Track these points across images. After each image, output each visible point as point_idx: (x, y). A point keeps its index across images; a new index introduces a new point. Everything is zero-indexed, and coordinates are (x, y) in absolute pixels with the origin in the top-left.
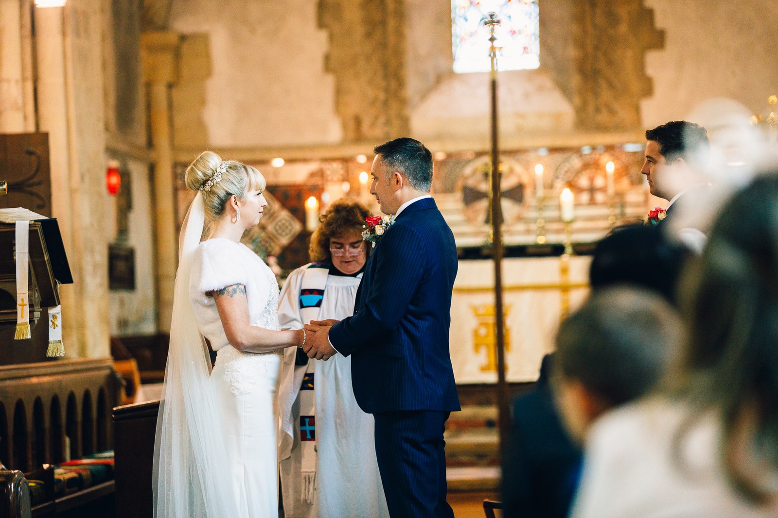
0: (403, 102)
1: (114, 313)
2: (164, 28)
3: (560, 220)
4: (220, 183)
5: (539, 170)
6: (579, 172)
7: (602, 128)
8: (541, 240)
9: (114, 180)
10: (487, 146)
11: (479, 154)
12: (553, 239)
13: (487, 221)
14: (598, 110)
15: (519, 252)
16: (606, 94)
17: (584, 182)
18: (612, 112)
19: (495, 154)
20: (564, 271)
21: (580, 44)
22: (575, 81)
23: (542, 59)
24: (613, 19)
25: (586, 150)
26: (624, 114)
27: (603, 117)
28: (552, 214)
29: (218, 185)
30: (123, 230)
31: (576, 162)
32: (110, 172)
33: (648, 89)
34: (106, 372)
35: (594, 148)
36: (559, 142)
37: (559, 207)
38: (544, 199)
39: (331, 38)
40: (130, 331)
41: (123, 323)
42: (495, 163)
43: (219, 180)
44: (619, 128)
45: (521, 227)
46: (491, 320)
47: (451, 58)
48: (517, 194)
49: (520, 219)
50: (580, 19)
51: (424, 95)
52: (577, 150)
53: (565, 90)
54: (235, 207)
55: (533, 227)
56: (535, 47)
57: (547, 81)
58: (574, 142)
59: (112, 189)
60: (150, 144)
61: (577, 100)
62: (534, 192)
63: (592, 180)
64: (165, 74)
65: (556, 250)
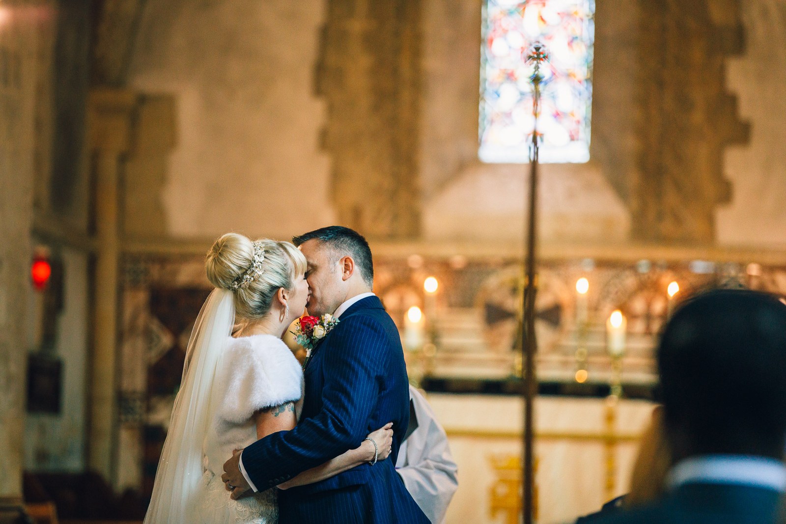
0: (415, 193)
1: (31, 442)
2: (119, 84)
3: (606, 352)
4: (263, 276)
5: (583, 286)
6: (632, 295)
7: (664, 240)
8: (582, 376)
9: (43, 272)
10: (520, 252)
11: (508, 263)
12: (597, 375)
13: (514, 347)
14: (660, 217)
15: (554, 389)
16: (671, 198)
17: (638, 305)
18: (678, 220)
19: (531, 264)
20: (610, 418)
21: (642, 133)
22: (633, 179)
23: (593, 150)
24: (684, 103)
25: (644, 268)
26: (694, 224)
27: (667, 227)
28: (595, 343)
29: (260, 279)
30: (50, 335)
31: (630, 281)
32: (37, 261)
33: (725, 194)
34: (15, 514)
35: (653, 265)
36: (610, 253)
37: (606, 336)
38: (588, 325)
39: (331, 110)
40: (51, 466)
41: (42, 456)
42: (531, 274)
43: (260, 273)
44: (686, 241)
45: (555, 358)
46: (516, 475)
47: (477, 142)
48: (554, 315)
49: (555, 347)
50: (643, 102)
51: (443, 184)
52: (632, 267)
53: (619, 189)
54: (283, 301)
55: (572, 359)
56: (585, 134)
57: (597, 178)
58: (628, 253)
59: (37, 283)
60: (93, 228)
61: (635, 203)
62: (575, 315)
63: (649, 305)
64: (117, 141)
65: (600, 391)
